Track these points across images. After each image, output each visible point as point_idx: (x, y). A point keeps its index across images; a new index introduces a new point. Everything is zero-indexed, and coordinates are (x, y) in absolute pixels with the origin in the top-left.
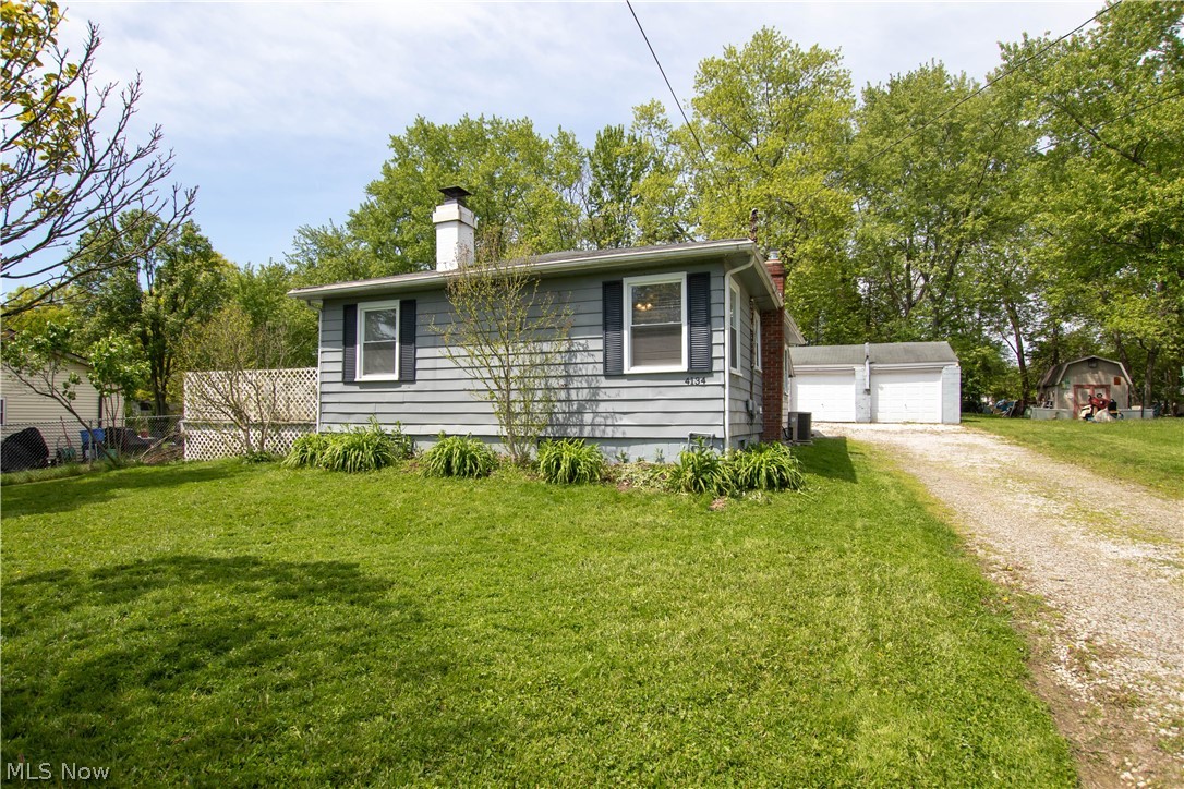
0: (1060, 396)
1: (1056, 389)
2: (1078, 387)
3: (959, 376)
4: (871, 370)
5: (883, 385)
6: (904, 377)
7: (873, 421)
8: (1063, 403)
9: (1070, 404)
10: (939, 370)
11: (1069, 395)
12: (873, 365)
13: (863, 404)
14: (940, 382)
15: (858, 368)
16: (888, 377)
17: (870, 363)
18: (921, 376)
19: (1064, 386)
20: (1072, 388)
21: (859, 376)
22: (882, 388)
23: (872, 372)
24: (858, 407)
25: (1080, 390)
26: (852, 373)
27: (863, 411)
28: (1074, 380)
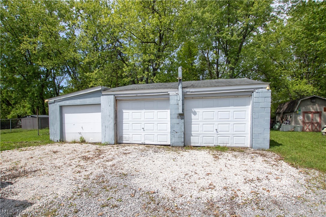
0: (296, 118)
1: (294, 114)
2: (305, 113)
3: (270, 100)
4: (184, 94)
5: (196, 110)
6: (215, 101)
7: (186, 145)
8: (297, 122)
9: (300, 122)
10: (249, 94)
11: (300, 118)
12: (186, 90)
13: (177, 128)
14: (250, 107)
15: (172, 92)
16: (201, 102)
17: (183, 88)
18: (231, 100)
19: (298, 112)
20: (302, 114)
21: (173, 101)
22: (195, 113)
23: (185, 97)
24: (173, 132)
25: (306, 115)
26: (167, 97)
27: (177, 135)
28: (303, 109)
